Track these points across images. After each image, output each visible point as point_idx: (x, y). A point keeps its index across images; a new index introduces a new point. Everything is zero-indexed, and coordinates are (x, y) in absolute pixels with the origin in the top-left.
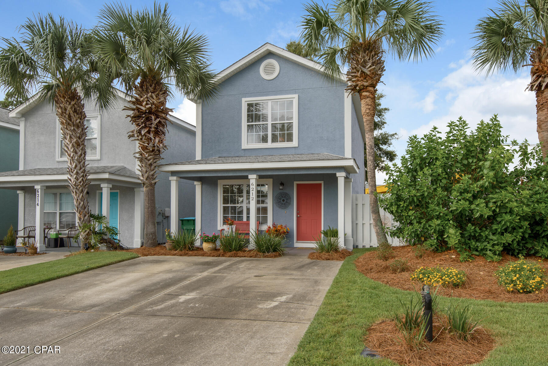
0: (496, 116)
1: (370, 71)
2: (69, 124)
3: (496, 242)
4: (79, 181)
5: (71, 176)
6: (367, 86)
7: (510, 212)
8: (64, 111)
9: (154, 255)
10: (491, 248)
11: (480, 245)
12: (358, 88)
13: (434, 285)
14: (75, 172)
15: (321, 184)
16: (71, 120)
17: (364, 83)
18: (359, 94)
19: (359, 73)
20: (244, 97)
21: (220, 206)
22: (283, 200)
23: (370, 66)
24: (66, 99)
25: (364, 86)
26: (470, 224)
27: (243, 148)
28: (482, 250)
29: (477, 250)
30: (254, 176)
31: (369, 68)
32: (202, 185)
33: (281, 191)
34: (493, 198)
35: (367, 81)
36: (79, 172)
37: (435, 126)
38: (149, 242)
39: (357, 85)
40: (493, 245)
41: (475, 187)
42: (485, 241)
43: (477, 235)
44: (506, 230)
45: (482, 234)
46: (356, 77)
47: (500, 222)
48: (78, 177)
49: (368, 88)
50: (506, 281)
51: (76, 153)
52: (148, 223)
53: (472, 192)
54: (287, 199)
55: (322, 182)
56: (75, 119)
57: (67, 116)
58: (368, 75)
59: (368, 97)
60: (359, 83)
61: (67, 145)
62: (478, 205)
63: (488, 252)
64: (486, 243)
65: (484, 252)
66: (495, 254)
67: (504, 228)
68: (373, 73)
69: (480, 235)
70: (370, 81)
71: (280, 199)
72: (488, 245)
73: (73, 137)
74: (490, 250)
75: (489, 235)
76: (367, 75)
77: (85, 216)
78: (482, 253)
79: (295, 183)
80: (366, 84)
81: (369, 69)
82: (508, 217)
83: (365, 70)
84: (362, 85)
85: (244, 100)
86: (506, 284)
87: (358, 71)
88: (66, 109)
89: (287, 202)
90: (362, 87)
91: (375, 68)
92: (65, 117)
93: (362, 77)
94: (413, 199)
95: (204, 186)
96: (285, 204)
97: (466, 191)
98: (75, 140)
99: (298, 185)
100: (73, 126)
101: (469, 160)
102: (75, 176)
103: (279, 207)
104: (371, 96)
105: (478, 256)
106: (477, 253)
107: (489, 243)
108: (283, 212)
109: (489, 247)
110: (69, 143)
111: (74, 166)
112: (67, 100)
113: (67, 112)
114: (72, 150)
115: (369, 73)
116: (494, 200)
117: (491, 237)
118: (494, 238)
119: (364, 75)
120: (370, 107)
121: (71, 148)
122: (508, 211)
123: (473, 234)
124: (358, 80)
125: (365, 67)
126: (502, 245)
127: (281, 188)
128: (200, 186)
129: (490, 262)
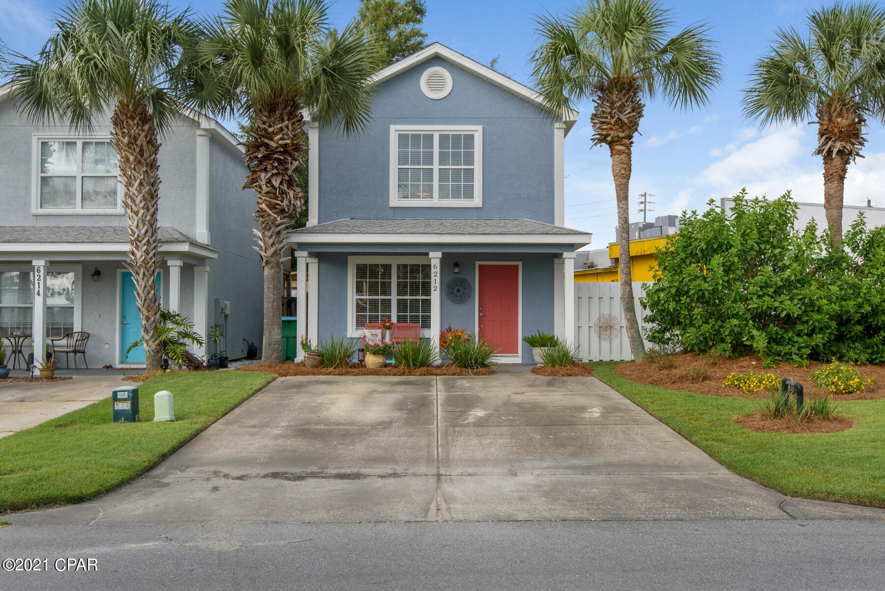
0: (789, 192)
1: (628, 118)
2: (139, 162)
3: (803, 345)
4: (150, 256)
5: (137, 247)
6: (623, 138)
7: (818, 311)
8: (133, 141)
9: (296, 374)
10: (797, 352)
11: (785, 349)
12: (609, 139)
13: (755, 390)
14: (144, 242)
15: (517, 266)
16: (142, 156)
17: (619, 133)
18: (610, 147)
19: (614, 120)
20: (392, 124)
21: (352, 298)
22: (458, 291)
23: (630, 113)
24: (136, 122)
25: (619, 137)
26: (771, 325)
27: (392, 204)
28: (785, 354)
29: (779, 355)
30: (439, 254)
31: (627, 114)
32: (319, 262)
33: (456, 276)
34: (798, 294)
35: (623, 131)
36: (151, 241)
37: (712, 198)
38: (273, 356)
39: (609, 135)
40: (799, 349)
41: (777, 280)
42: (788, 343)
43: (779, 337)
44: (813, 331)
45: (784, 336)
46: (609, 123)
47: (807, 322)
48: (149, 250)
49: (623, 140)
50: (827, 383)
51: (148, 210)
52: (272, 326)
53: (774, 286)
54: (464, 289)
55: (520, 264)
56: (148, 154)
57: (138, 150)
58: (626, 124)
59: (623, 153)
60: (613, 132)
61: (134, 196)
62: (781, 302)
63: (794, 357)
64: (789, 347)
65: (788, 357)
66: (801, 357)
67: (810, 328)
68: (631, 121)
69: (782, 337)
70: (627, 132)
71: (453, 288)
72: (792, 348)
73: (144, 183)
74: (797, 354)
75: (793, 337)
76: (624, 123)
77: (156, 314)
78: (787, 358)
79: (478, 263)
80: (622, 135)
81: (628, 116)
82: (817, 316)
83: (623, 117)
84: (616, 136)
85: (393, 128)
86: (827, 386)
87: (612, 117)
88: (136, 139)
89: (463, 293)
90: (616, 138)
91: (635, 115)
92: (134, 149)
93: (618, 125)
94: (703, 294)
95: (321, 266)
96: (460, 296)
97: (767, 286)
98: (147, 188)
99: (480, 266)
100: (146, 167)
101: (760, 245)
102: (145, 247)
103: (453, 301)
104: (627, 151)
105: (781, 361)
106: (780, 358)
107: (793, 346)
108: (460, 308)
109: (794, 350)
110: (136, 193)
111: (143, 231)
112: (138, 123)
113: (139, 142)
114: (142, 205)
115: (626, 121)
116: (800, 297)
117: (796, 339)
118: (800, 340)
119: (620, 123)
120: (625, 166)
121: (141, 202)
122: (816, 309)
123: (774, 337)
124: (611, 129)
125: (621, 113)
126: (811, 348)
127: (456, 270)
128: (317, 265)
129: (797, 367)
